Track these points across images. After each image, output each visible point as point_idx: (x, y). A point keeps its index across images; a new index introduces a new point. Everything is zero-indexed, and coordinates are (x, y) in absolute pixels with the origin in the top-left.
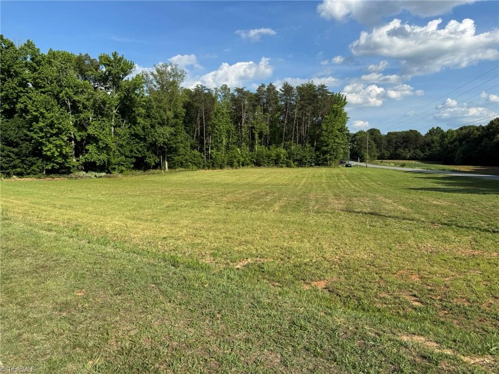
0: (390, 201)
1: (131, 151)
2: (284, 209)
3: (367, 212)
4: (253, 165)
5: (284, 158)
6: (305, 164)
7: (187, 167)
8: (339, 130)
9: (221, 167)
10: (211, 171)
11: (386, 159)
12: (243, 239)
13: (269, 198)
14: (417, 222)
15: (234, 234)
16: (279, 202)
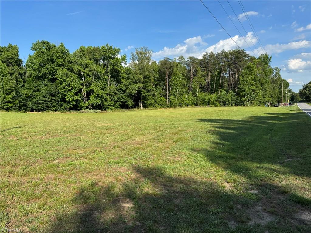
1: (119, 98)
4: (194, 105)
5: (213, 101)
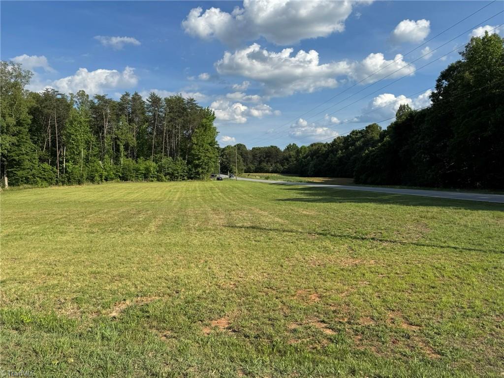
0: (266, 213)
2: (161, 229)
3: (249, 226)
4: (119, 179)
5: (154, 172)
6: (177, 178)
7: (36, 183)
8: (209, 144)
9: (79, 182)
10: (66, 187)
11: (252, 173)
12: (115, 273)
13: (141, 217)
14: (297, 234)
15: (102, 267)
16: (155, 221)
